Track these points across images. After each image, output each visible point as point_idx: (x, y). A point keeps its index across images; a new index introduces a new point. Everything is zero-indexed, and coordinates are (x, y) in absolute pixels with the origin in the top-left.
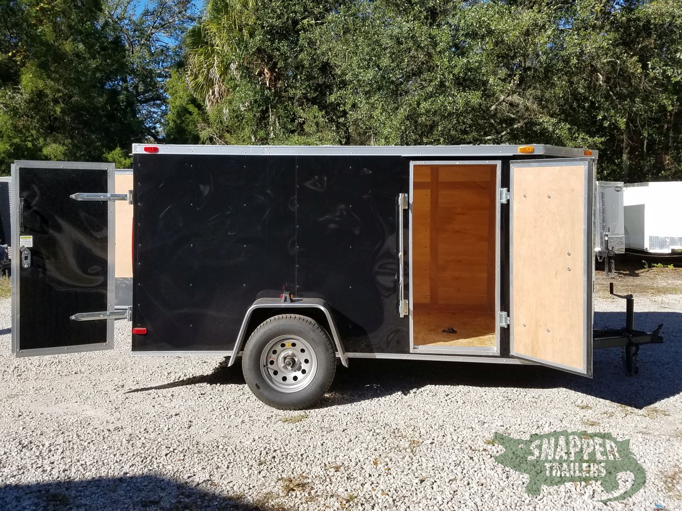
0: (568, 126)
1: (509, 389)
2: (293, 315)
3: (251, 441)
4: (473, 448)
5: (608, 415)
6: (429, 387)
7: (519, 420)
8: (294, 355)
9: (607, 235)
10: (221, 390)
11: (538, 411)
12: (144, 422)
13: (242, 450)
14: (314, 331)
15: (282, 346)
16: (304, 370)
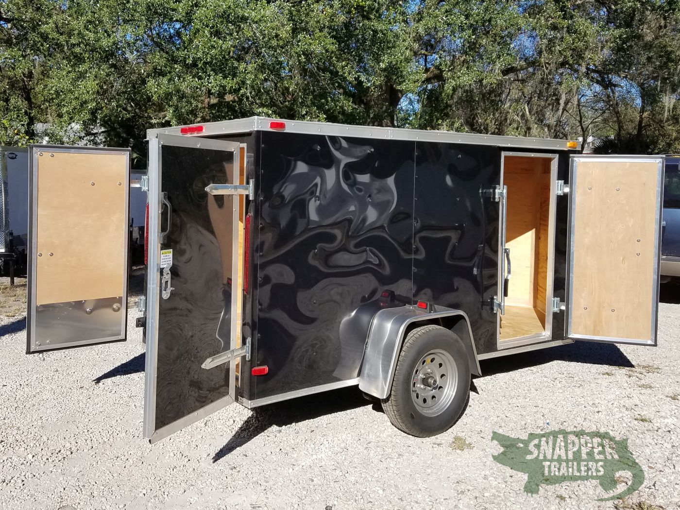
8: (431, 372)
15: (423, 364)
16: (441, 387)
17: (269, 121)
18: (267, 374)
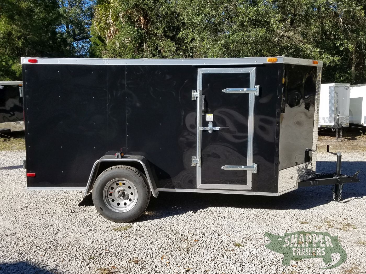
0: (319, 50)
1: (259, 210)
2: (123, 166)
3: (90, 243)
4: (226, 248)
5: (317, 228)
6: (210, 208)
7: (260, 230)
8: (124, 190)
9: (338, 116)
10: (85, 210)
11: (274, 225)
12: (30, 230)
13: (83, 249)
14: (135, 176)
15: (117, 185)
16: (130, 199)
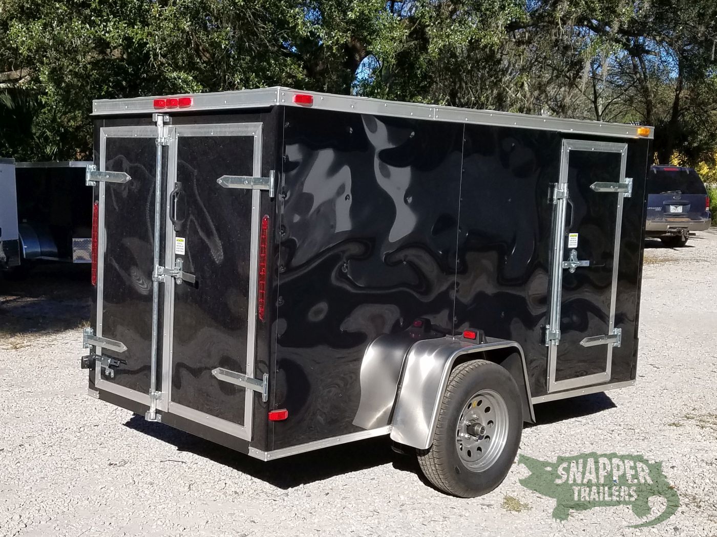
15: (469, 408)
16: (487, 437)
17: (294, 93)
18: (287, 419)
